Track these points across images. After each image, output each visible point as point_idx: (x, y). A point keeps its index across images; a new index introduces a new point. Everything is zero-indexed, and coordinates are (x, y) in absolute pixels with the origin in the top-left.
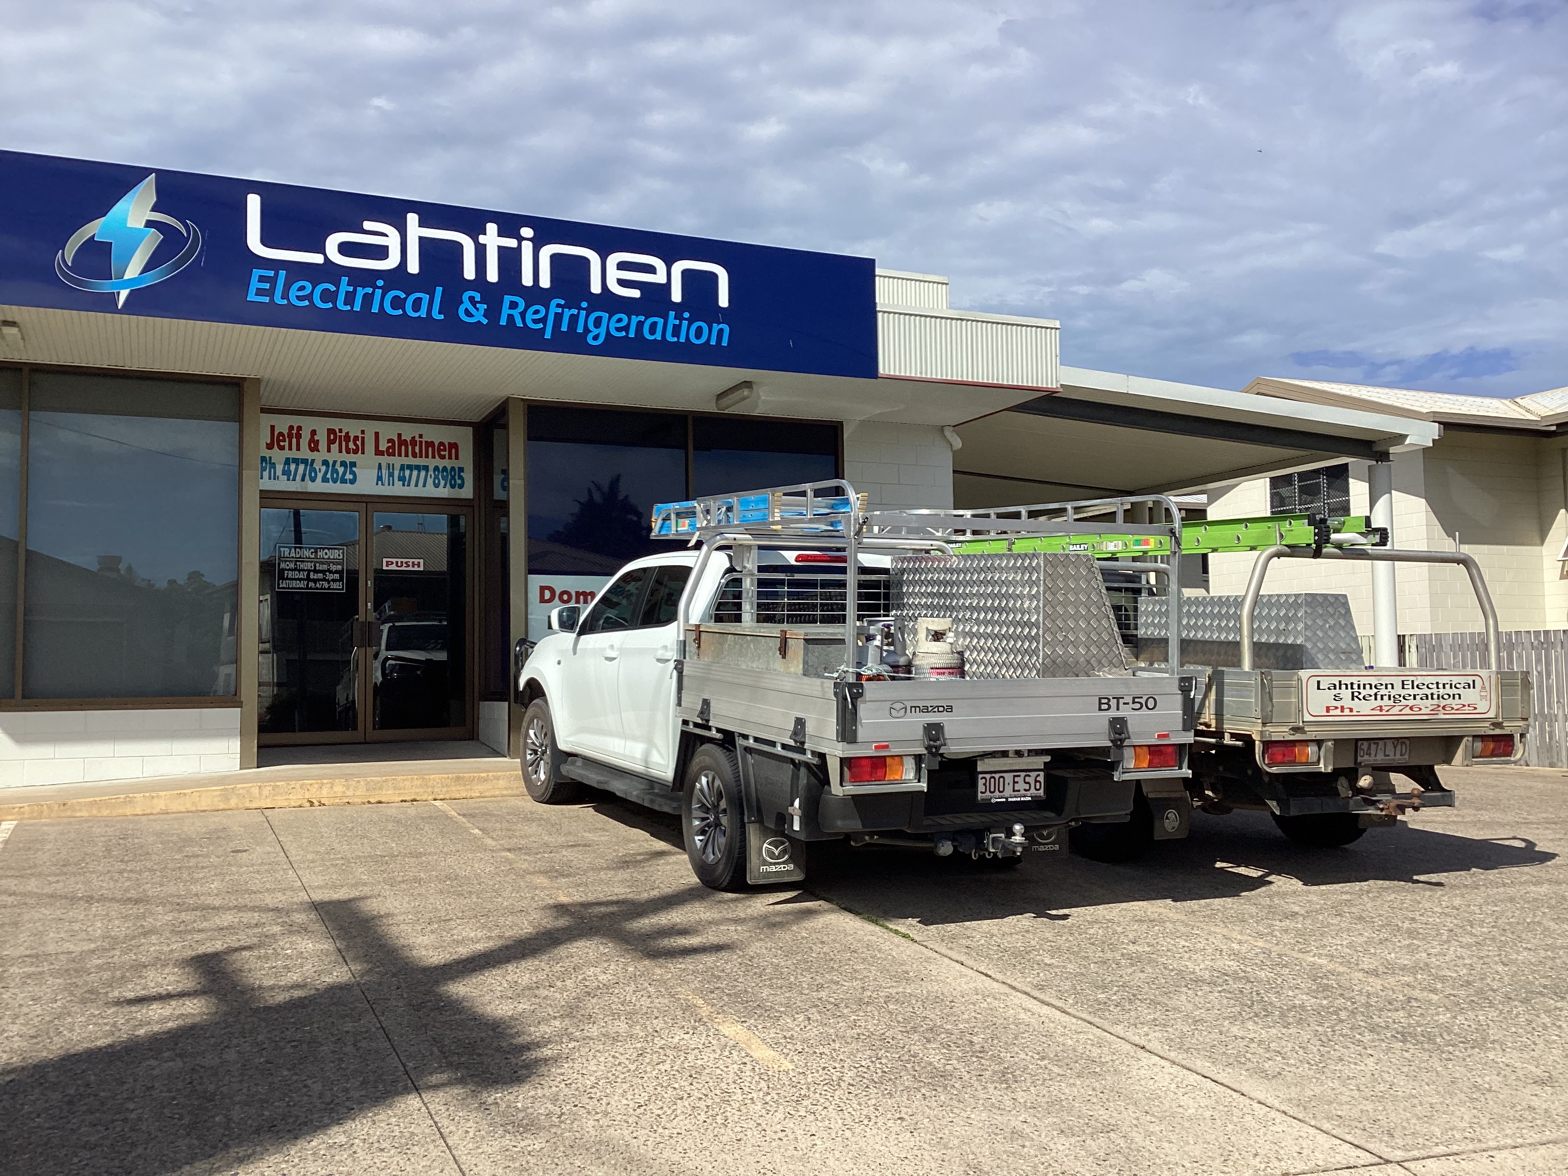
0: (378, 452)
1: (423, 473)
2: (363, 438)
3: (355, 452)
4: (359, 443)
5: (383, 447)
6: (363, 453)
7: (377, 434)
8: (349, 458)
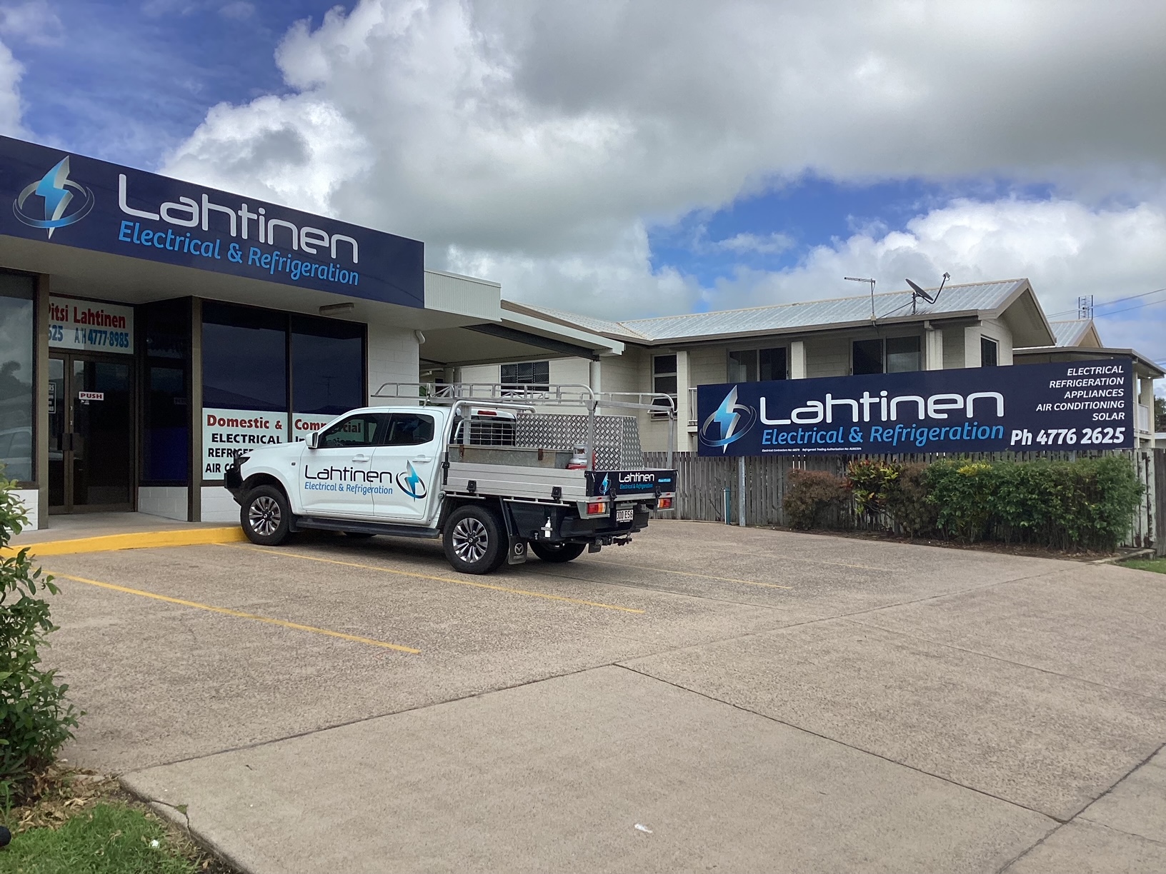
0: (76, 321)
1: (103, 335)
2: (67, 311)
3: (62, 320)
4: (64, 314)
5: (79, 317)
6: (67, 320)
7: (75, 308)
8: (59, 323)
